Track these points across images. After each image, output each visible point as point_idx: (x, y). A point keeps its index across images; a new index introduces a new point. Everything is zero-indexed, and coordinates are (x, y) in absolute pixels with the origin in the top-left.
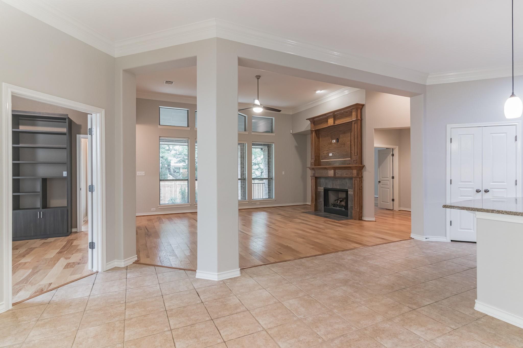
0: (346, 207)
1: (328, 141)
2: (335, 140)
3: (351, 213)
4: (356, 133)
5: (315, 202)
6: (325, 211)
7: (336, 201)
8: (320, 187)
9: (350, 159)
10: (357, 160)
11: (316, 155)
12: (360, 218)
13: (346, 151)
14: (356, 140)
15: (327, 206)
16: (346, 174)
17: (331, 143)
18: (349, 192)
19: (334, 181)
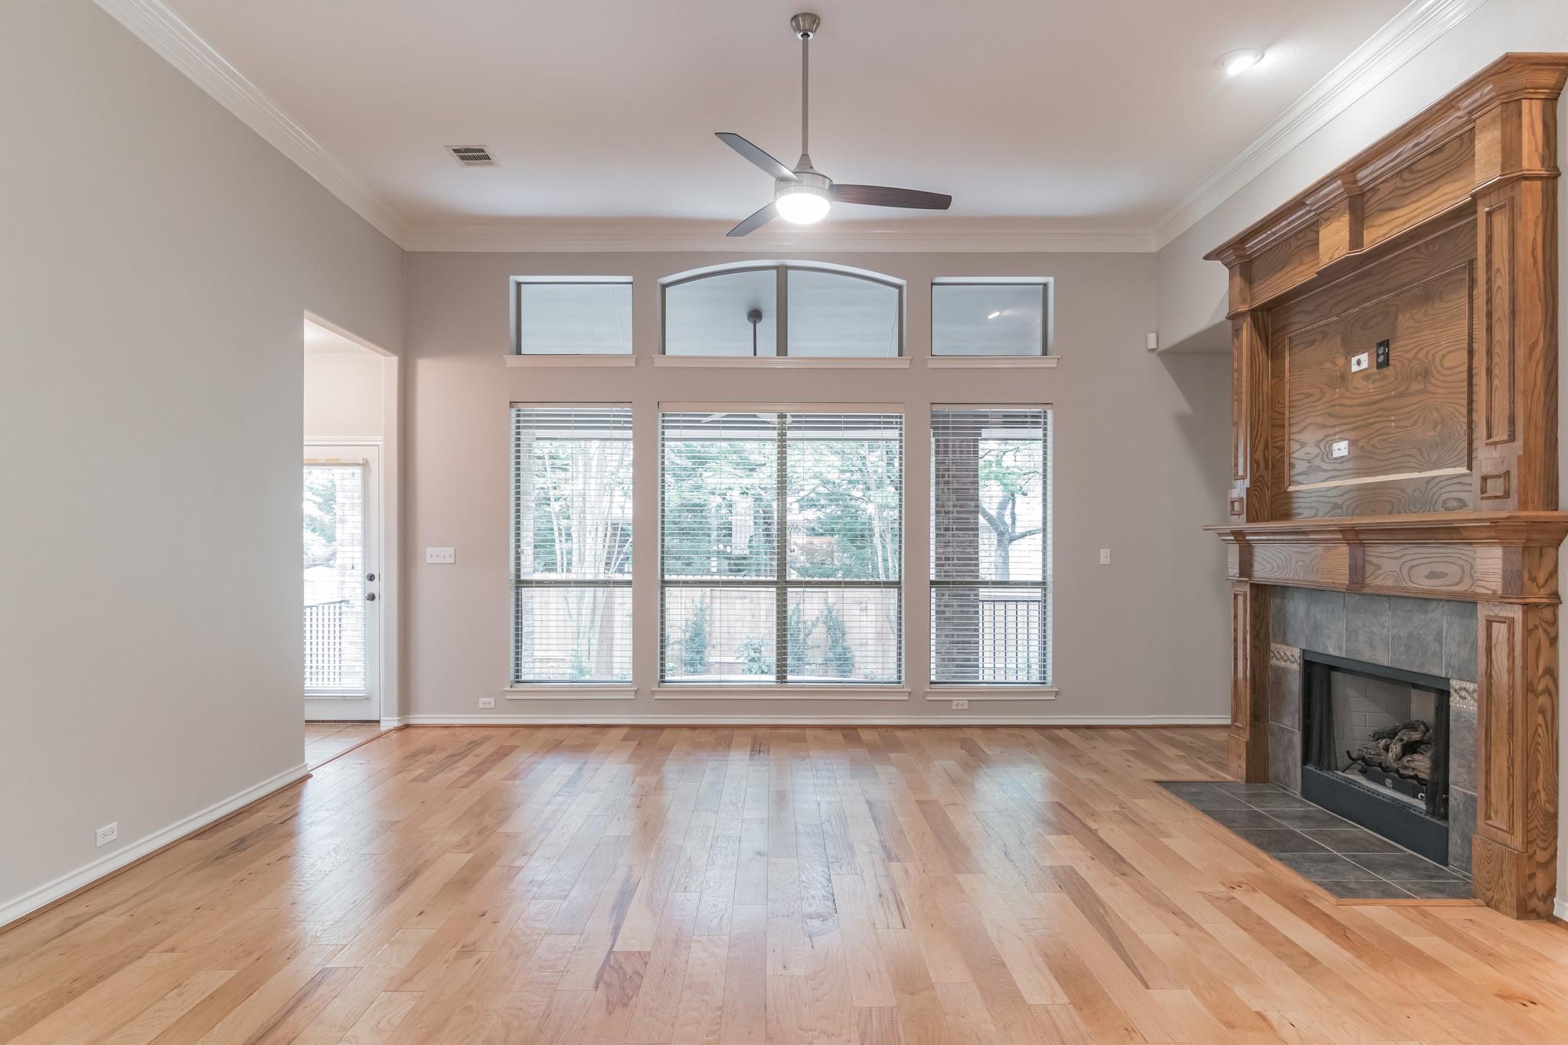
0: (1437, 790)
1: (1328, 365)
2: (1364, 358)
3: (1467, 840)
4: (1502, 281)
5: (1248, 727)
6: (1306, 793)
7: (1383, 742)
8: (1284, 647)
9: (1464, 470)
10: (1508, 473)
11: (1259, 455)
12: (1535, 903)
13: (1435, 414)
14: (1502, 334)
15: (1319, 764)
16: (1432, 575)
17: (1344, 377)
18: (1456, 695)
19: (1362, 616)
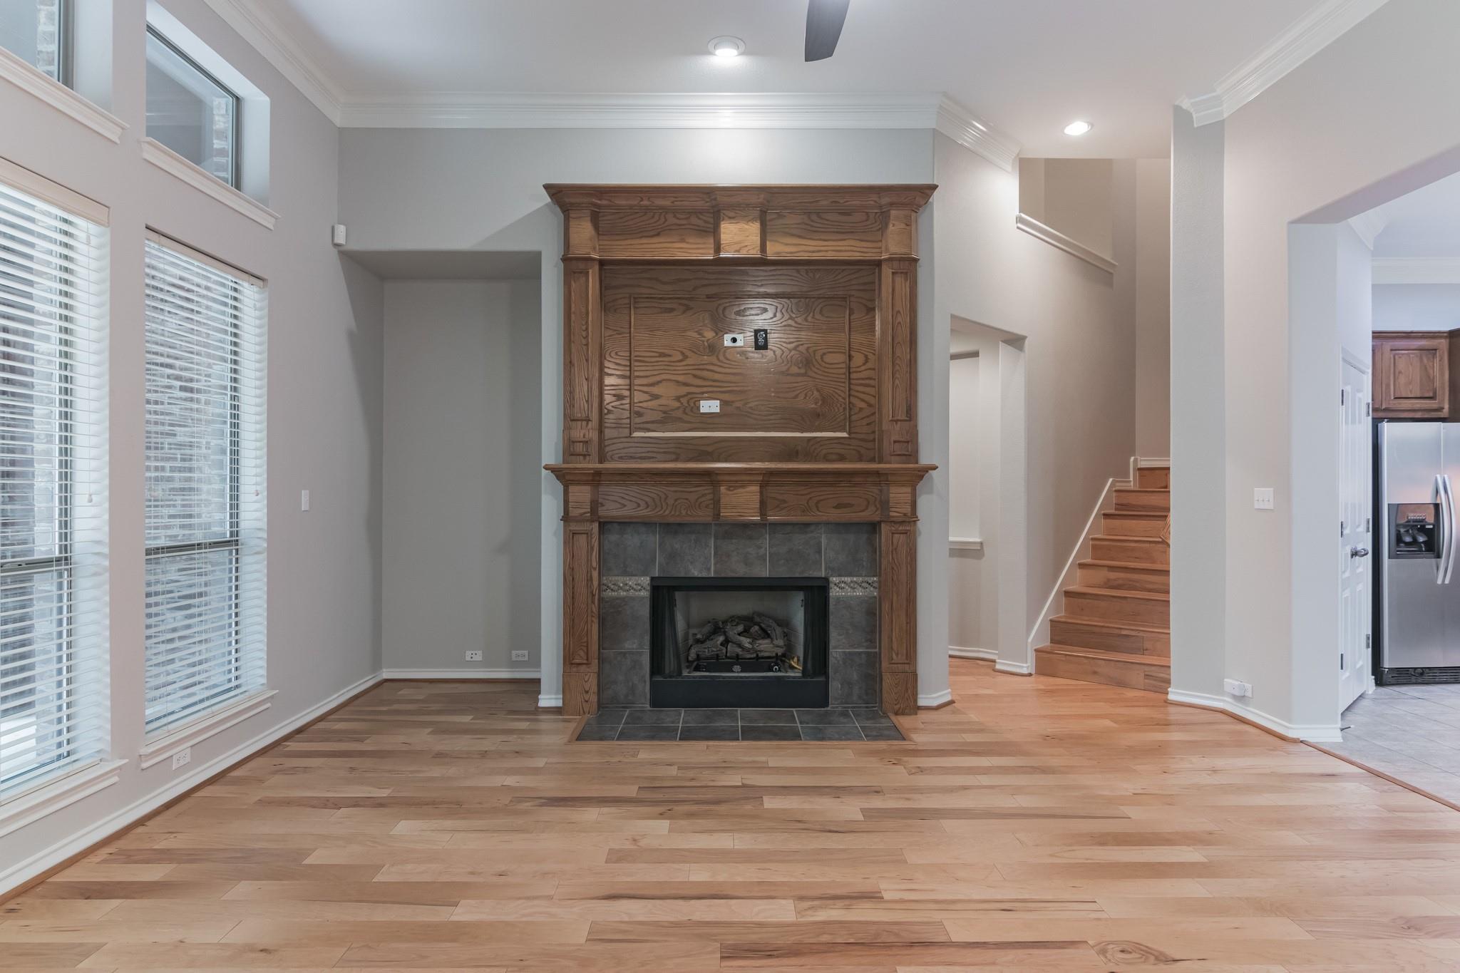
1: (692, 334)
2: (740, 337)
4: (901, 319)
6: (655, 703)
8: (628, 579)
9: (843, 434)
14: (901, 353)
16: (839, 506)
17: (714, 348)
18: (835, 587)
19: (734, 541)
